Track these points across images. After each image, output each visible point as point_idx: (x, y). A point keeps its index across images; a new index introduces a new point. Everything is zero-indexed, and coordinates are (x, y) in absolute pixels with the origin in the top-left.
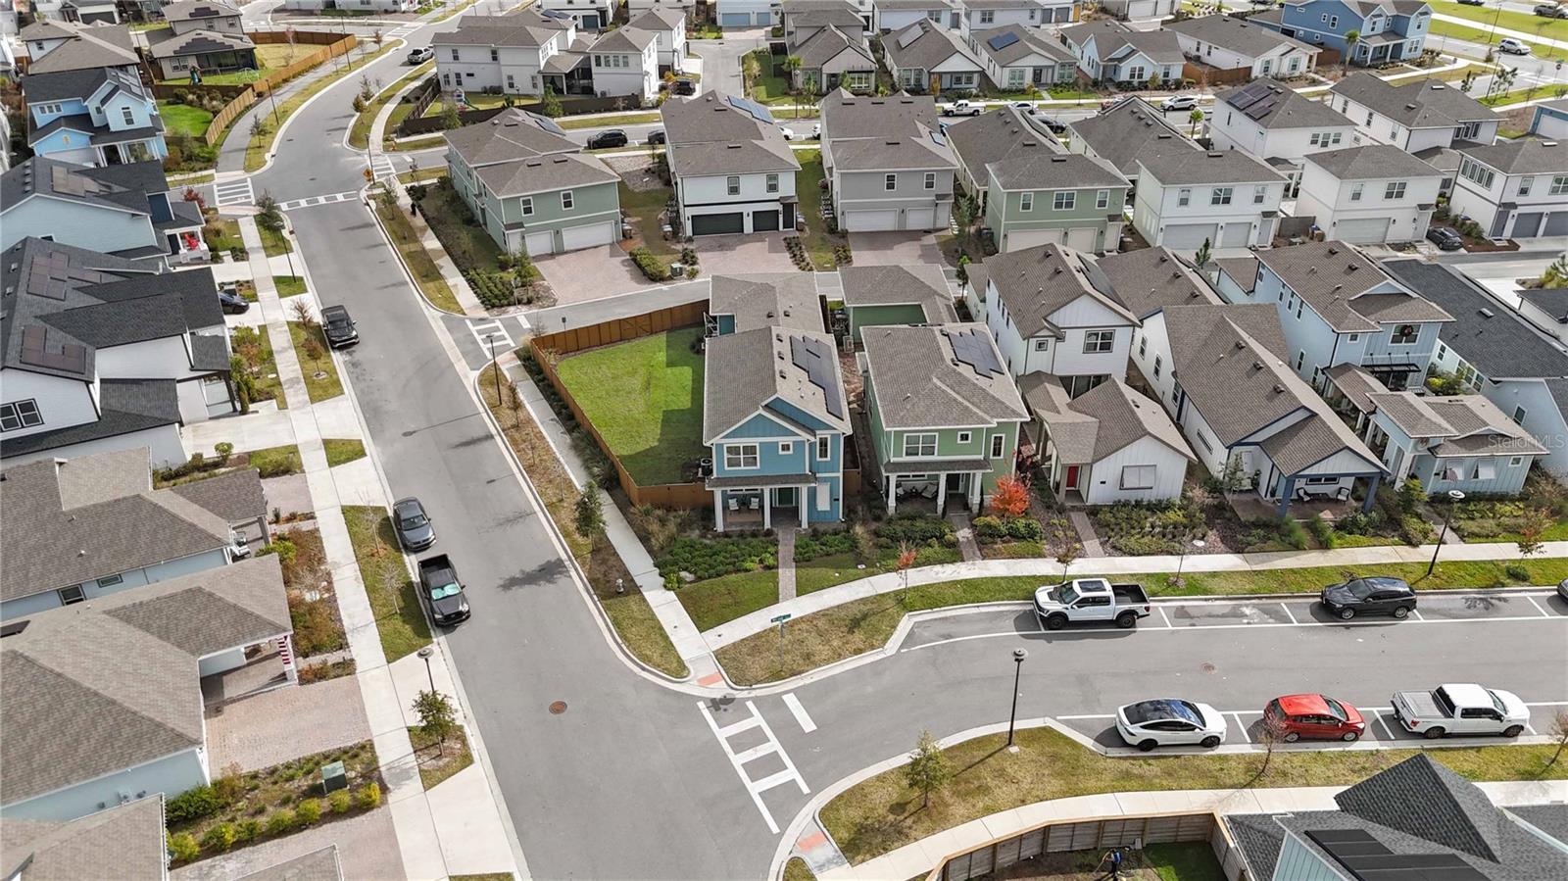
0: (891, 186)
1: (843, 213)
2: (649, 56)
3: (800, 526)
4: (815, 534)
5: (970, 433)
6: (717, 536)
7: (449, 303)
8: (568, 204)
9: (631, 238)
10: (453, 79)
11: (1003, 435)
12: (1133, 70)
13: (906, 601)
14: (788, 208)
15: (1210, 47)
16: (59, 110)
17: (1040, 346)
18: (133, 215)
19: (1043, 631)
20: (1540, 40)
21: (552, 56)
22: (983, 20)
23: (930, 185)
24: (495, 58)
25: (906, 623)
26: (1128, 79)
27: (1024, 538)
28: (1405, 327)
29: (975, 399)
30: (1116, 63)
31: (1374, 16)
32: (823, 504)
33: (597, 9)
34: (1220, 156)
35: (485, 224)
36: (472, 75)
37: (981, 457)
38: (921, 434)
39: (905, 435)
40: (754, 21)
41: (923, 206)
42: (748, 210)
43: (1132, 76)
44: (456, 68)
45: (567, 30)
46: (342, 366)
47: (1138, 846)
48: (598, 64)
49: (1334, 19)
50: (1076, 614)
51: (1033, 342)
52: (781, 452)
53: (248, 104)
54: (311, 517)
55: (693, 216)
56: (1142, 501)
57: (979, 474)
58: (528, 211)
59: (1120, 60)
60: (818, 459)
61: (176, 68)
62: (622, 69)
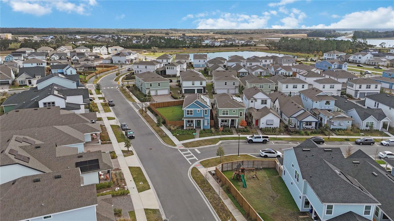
0: (226, 84)
1: (216, 90)
2: (178, 68)
3: (201, 129)
4: (204, 130)
5: (235, 110)
6: (184, 130)
7: (133, 101)
8: (159, 85)
9: (171, 94)
10: (137, 72)
11: (242, 112)
12: (282, 73)
13: (221, 139)
14: (204, 88)
15: (299, 70)
16: (57, 71)
17: (252, 102)
18: (73, 82)
19: (248, 144)
20: (374, 72)
21: (158, 68)
22: (250, 65)
23: (234, 84)
24: (146, 68)
25: (220, 142)
27: (246, 132)
28: (327, 101)
29: (236, 105)
31: (335, 64)
32: (206, 124)
33: (168, 63)
35: (142, 91)
36: (141, 71)
37: (238, 116)
38: (225, 110)
39: (222, 110)
40: (201, 66)
41: (232, 89)
42: (196, 88)
44: (138, 69)
45: (161, 64)
46: (112, 109)
47: (261, 168)
48: (167, 69)
49: (326, 65)
50: (254, 140)
51: (250, 101)
52: (197, 112)
53: (94, 75)
54: (104, 126)
55: (184, 89)
56: (271, 127)
57: (237, 120)
58: (151, 86)
59: (279, 71)
60: (205, 114)
61: (80, 70)
62: (172, 70)
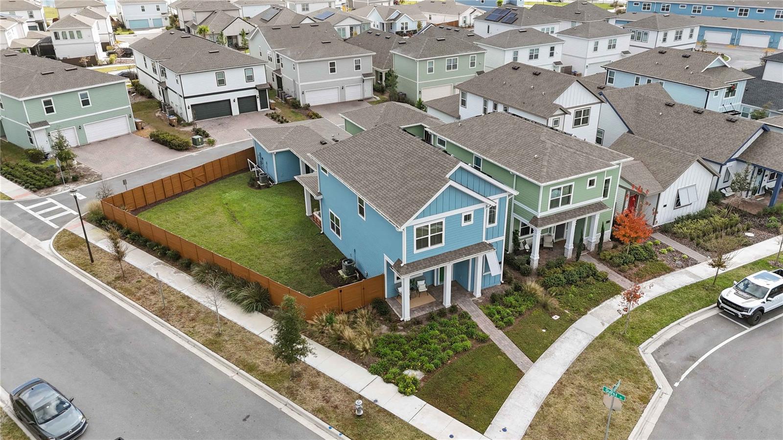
0: (333, 70)
1: (303, 93)
2: (94, 33)
3: (474, 295)
4: (495, 299)
5: (596, 178)
6: (407, 326)
8: (86, 103)
9: (142, 128)
11: (611, 178)
13: (625, 336)
14: (262, 91)
19: (748, 330)
21: (16, 38)
23: (358, 67)
25: (648, 356)
26: (400, 30)
27: (646, 259)
30: (392, 22)
32: (492, 269)
33: (36, 22)
34: (525, 31)
37: (597, 200)
38: (563, 186)
39: (551, 189)
40: (151, 24)
41: (352, 84)
42: (233, 97)
43: (402, 28)
45: (22, 23)
48: (57, 37)
50: (770, 306)
52: (464, 224)
55: (192, 106)
57: (598, 215)
58: (50, 110)
59: (395, 19)
60: (488, 225)
62: (76, 40)
